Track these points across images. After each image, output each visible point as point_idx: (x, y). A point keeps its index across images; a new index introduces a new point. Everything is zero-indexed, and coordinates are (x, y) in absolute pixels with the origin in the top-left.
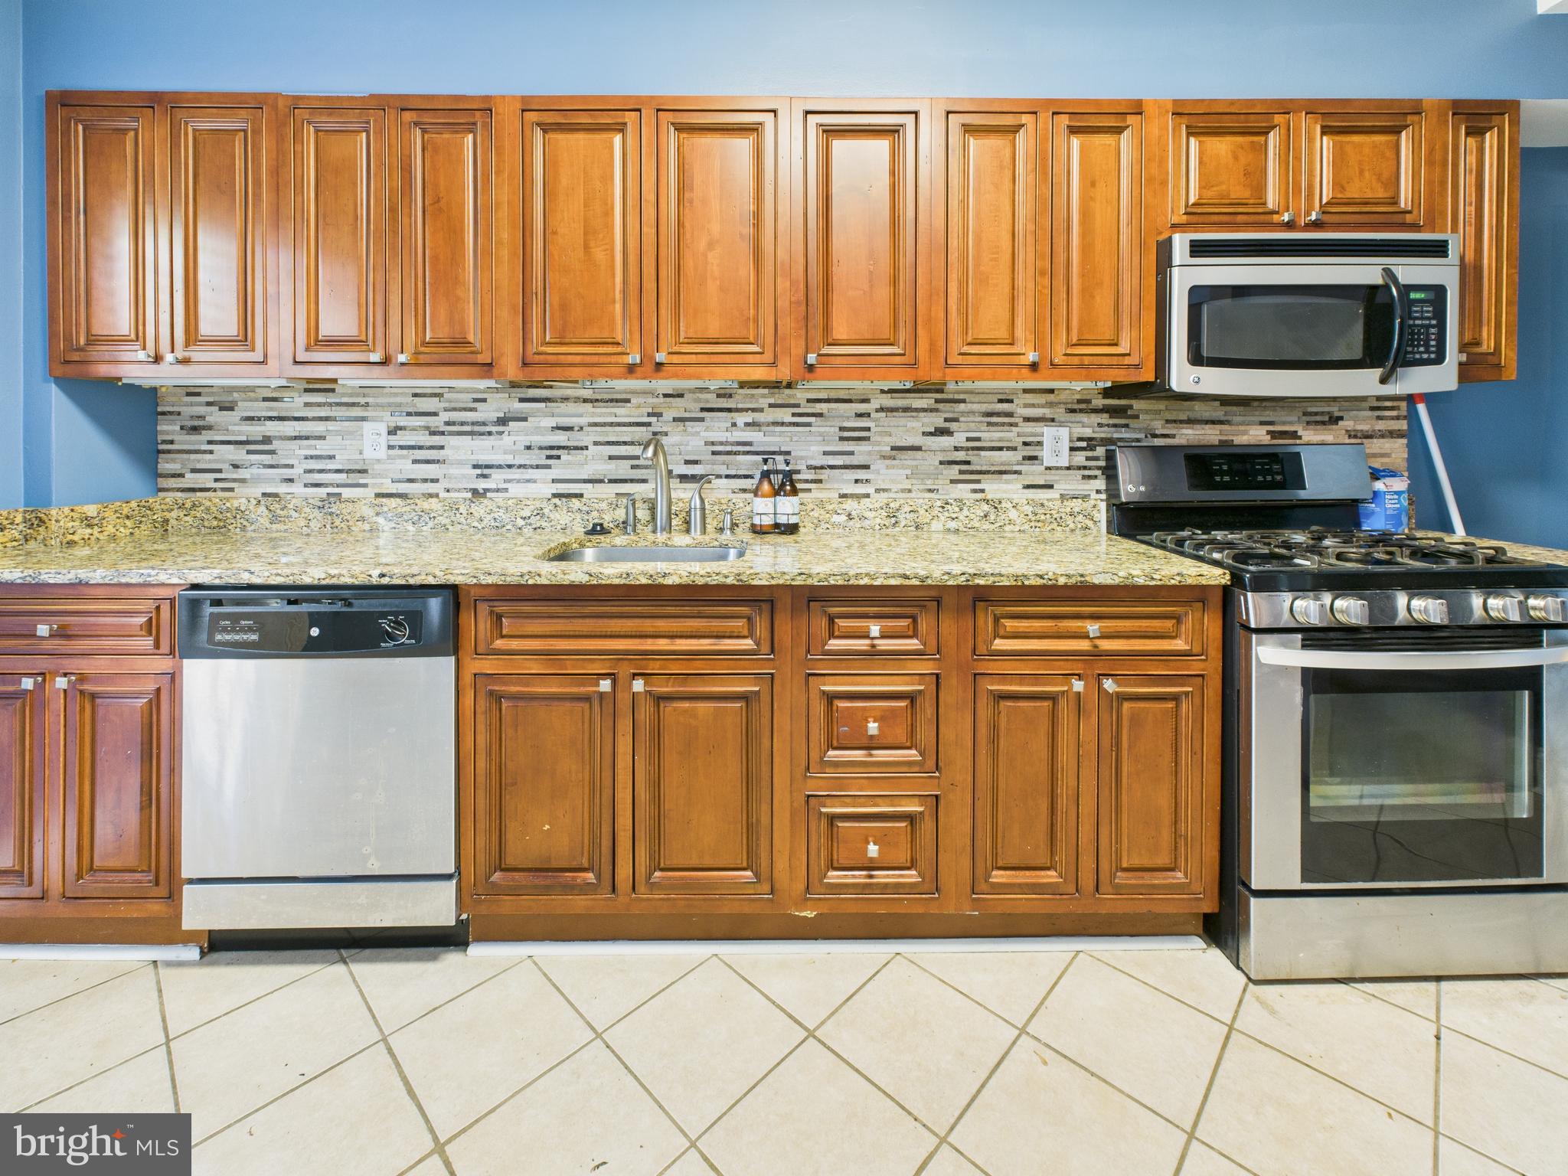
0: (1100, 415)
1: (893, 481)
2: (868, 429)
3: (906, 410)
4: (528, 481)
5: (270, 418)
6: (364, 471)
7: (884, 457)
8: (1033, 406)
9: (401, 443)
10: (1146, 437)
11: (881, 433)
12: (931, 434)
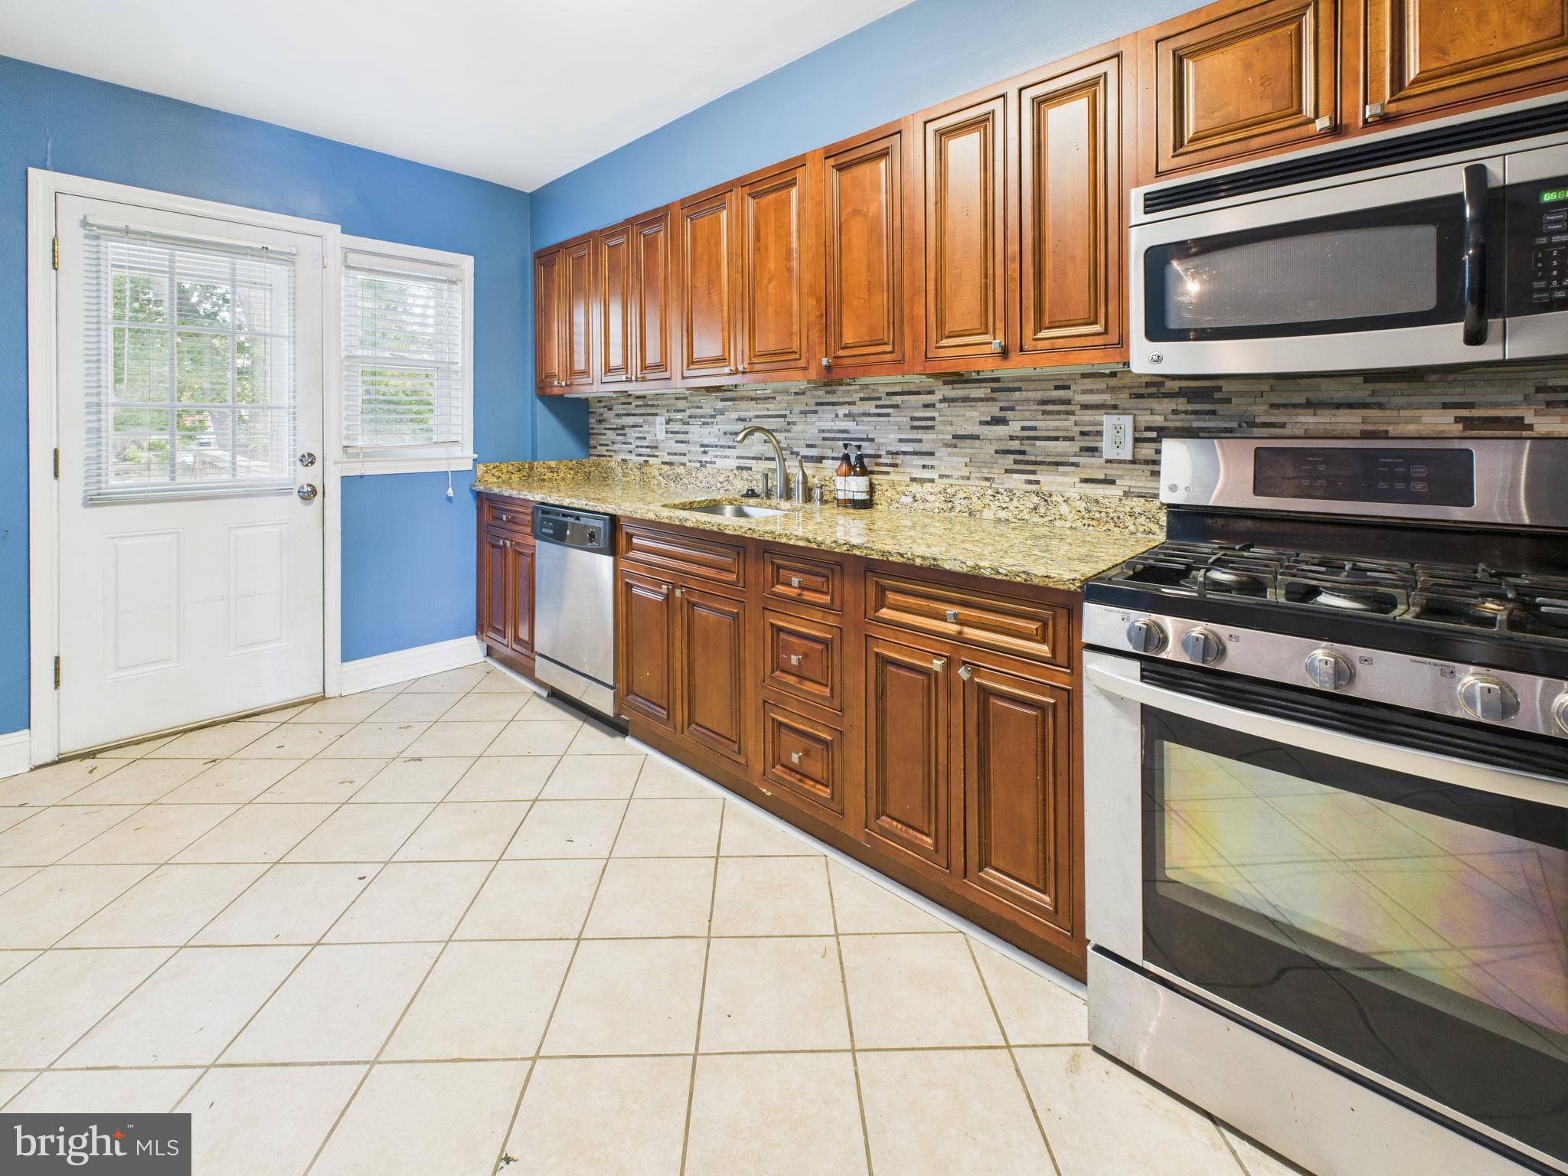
0: (1174, 400)
1: (954, 468)
2: (933, 419)
3: (965, 399)
4: (725, 457)
5: (624, 415)
6: (656, 447)
7: (946, 445)
8: (1092, 391)
9: (672, 430)
10: (1240, 426)
11: (944, 423)
12: (987, 423)
